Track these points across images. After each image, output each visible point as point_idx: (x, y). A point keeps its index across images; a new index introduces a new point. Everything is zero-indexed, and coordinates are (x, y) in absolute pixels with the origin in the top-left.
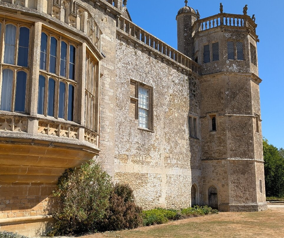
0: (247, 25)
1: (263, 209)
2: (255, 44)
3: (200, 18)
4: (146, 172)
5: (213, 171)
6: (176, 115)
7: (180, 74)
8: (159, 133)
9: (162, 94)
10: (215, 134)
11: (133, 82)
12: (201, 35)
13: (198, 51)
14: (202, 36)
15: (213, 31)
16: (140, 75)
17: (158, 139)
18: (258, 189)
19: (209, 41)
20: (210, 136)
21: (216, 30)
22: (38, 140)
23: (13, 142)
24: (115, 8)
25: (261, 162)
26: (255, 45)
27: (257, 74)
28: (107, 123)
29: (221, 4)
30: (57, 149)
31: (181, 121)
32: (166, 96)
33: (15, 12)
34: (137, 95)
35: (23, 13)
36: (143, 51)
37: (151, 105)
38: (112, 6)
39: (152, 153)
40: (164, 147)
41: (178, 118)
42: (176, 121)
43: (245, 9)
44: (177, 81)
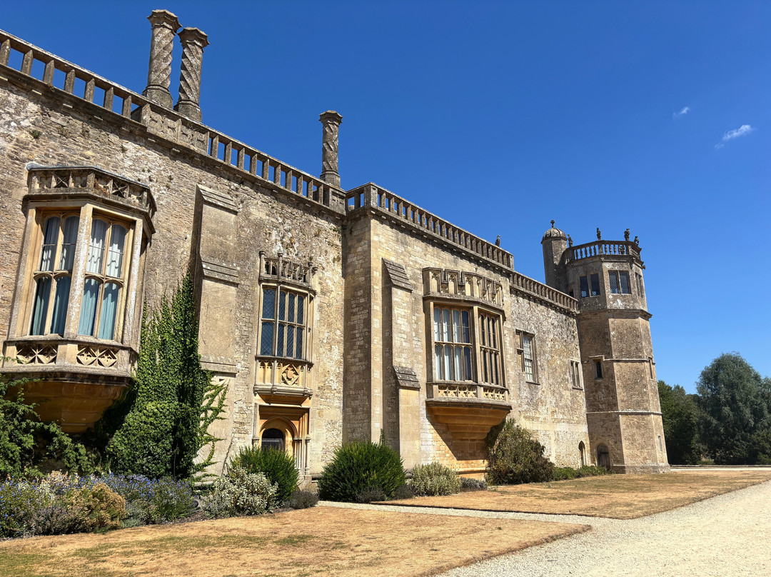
0: (631, 253)
1: (666, 471)
2: (641, 272)
3: (573, 246)
4: (536, 429)
5: (602, 426)
6: (558, 362)
7: (558, 314)
8: (544, 385)
9: (543, 341)
10: (601, 383)
11: (518, 332)
12: (576, 264)
13: (573, 283)
14: (578, 266)
15: (589, 261)
16: (523, 324)
17: (543, 391)
18: (658, 448)
19: (586, 272)
20: (596, 384)
21: (595, 260)
22: (486, 404)
23: (470, 406)
24: (509, 269)
25: (658, 414)
26: (641, 274)
27: (646, 309)
28: (511, 381)
29: (598, 229)
30: (495, 410)
31: (564, 369)
32: (547, 342)
33: (460, 301)
34: (522, 346)
35: (465, 301)
36: (524, 297)
37: (535, 355)
38: (506, 267)
39: (542, 408)
40: (550, 399)
41: (560, 367)
42: (559, 370)
43: (627, 234)
44: (556, 323)
